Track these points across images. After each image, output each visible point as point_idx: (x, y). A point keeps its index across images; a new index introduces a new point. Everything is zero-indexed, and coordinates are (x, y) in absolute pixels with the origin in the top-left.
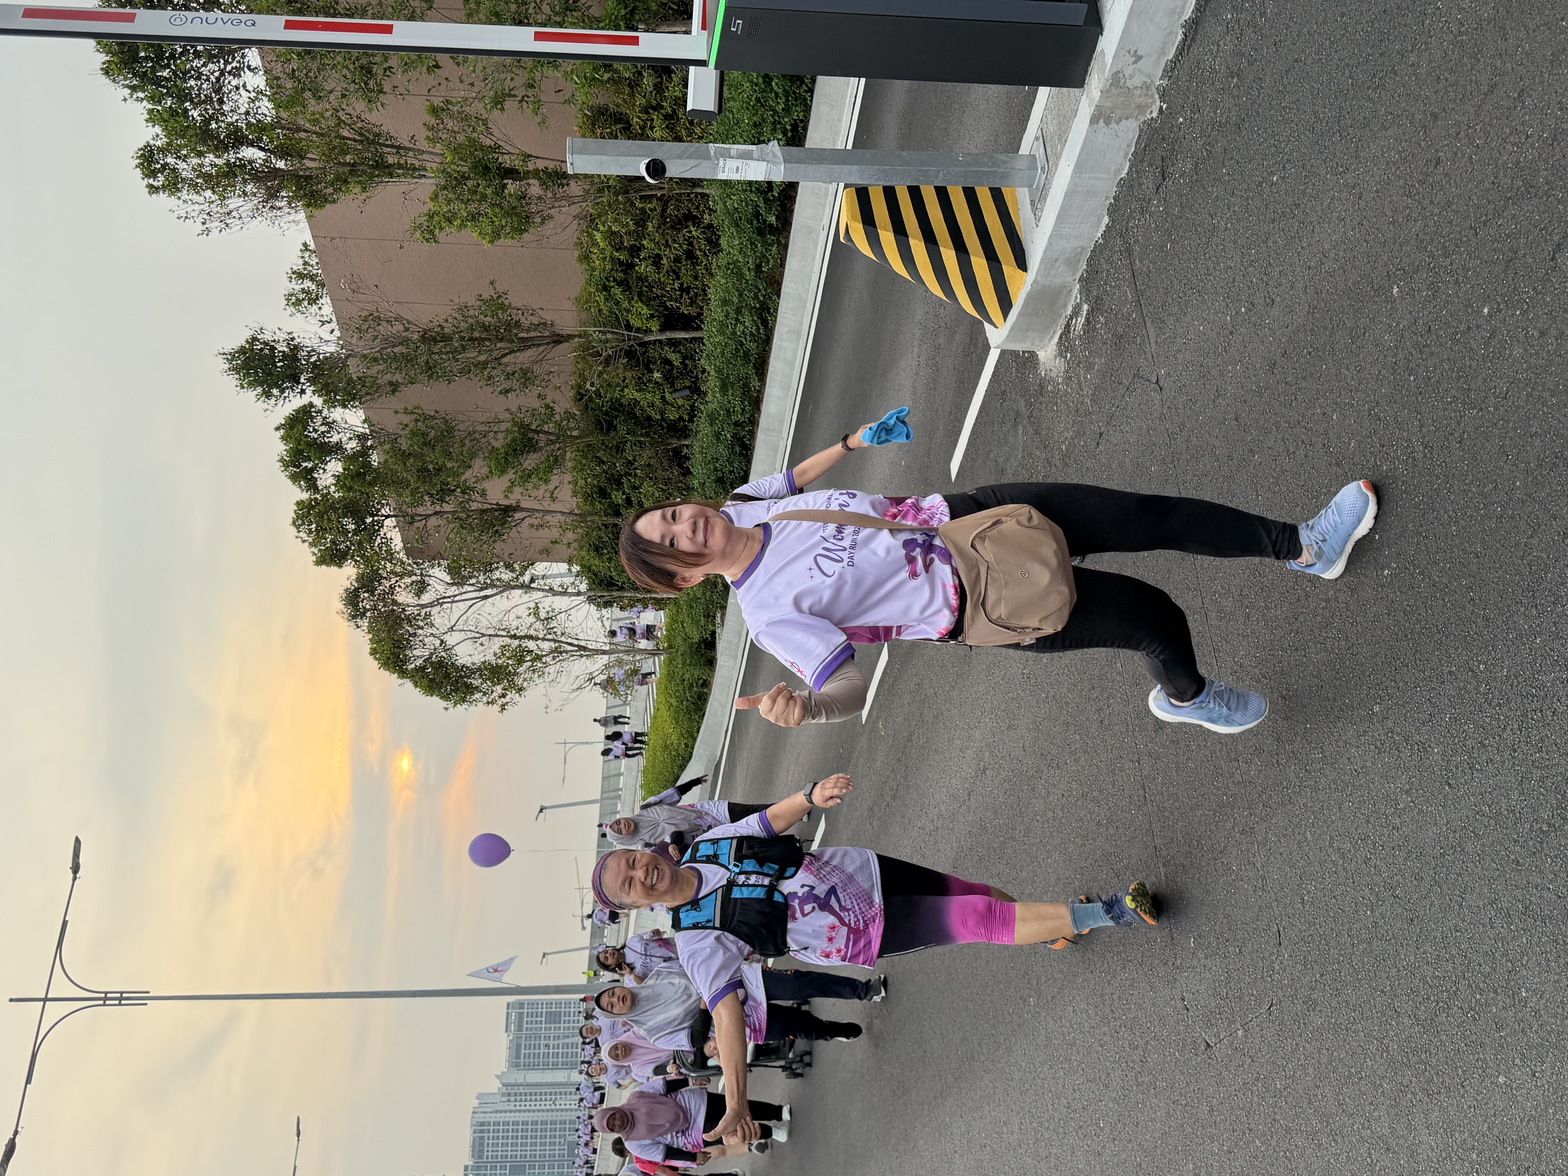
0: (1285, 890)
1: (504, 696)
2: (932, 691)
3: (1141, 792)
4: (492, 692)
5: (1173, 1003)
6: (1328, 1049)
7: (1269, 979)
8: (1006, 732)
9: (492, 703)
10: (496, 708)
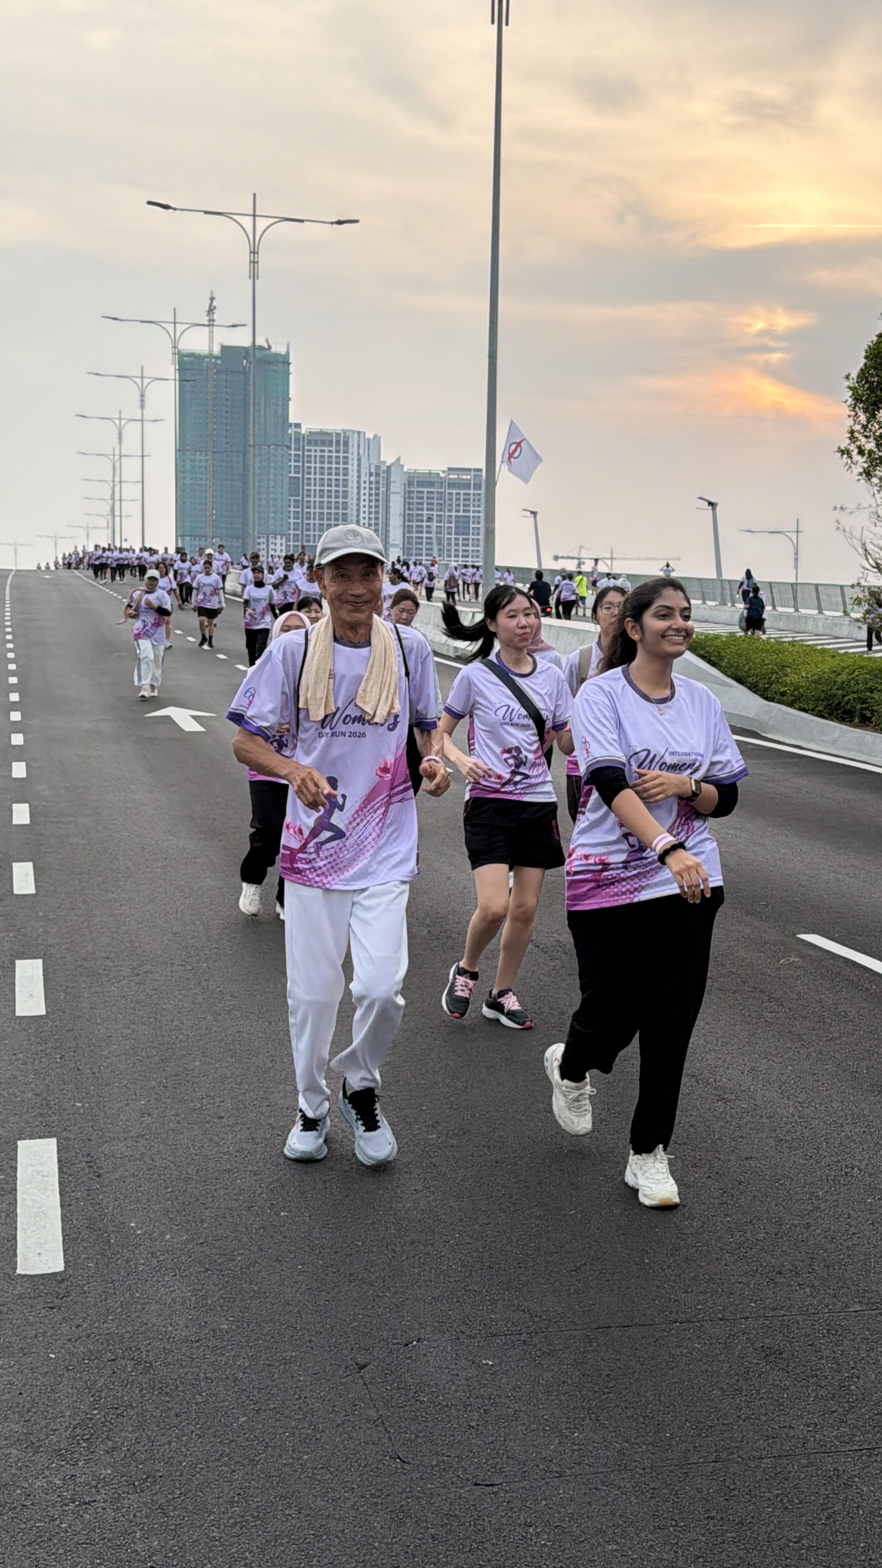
0: (544, 1502)
1: (861, 452)
2: (836, 1035)
3: (682, 1317)
4: (866, 437)
5: (416, 1326)
6: (343, 1531)
7: (434, 1463)
8: (773, 1135)
9: (853, 438)
10: (845, 443)
